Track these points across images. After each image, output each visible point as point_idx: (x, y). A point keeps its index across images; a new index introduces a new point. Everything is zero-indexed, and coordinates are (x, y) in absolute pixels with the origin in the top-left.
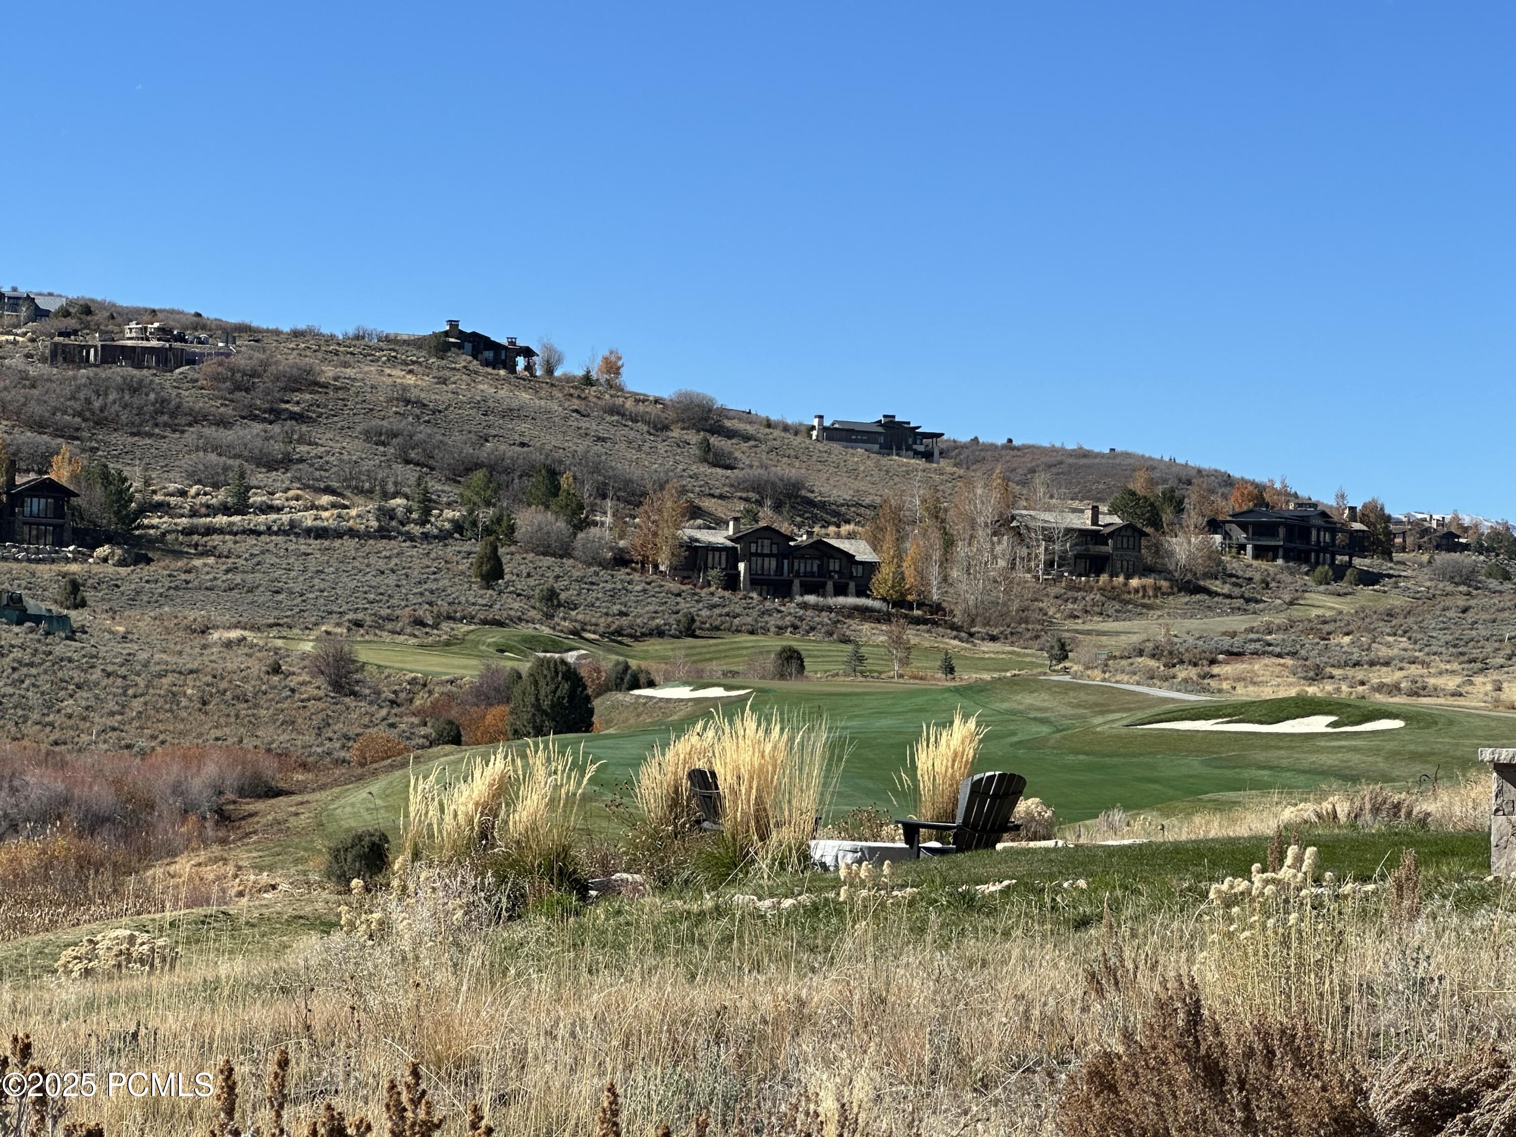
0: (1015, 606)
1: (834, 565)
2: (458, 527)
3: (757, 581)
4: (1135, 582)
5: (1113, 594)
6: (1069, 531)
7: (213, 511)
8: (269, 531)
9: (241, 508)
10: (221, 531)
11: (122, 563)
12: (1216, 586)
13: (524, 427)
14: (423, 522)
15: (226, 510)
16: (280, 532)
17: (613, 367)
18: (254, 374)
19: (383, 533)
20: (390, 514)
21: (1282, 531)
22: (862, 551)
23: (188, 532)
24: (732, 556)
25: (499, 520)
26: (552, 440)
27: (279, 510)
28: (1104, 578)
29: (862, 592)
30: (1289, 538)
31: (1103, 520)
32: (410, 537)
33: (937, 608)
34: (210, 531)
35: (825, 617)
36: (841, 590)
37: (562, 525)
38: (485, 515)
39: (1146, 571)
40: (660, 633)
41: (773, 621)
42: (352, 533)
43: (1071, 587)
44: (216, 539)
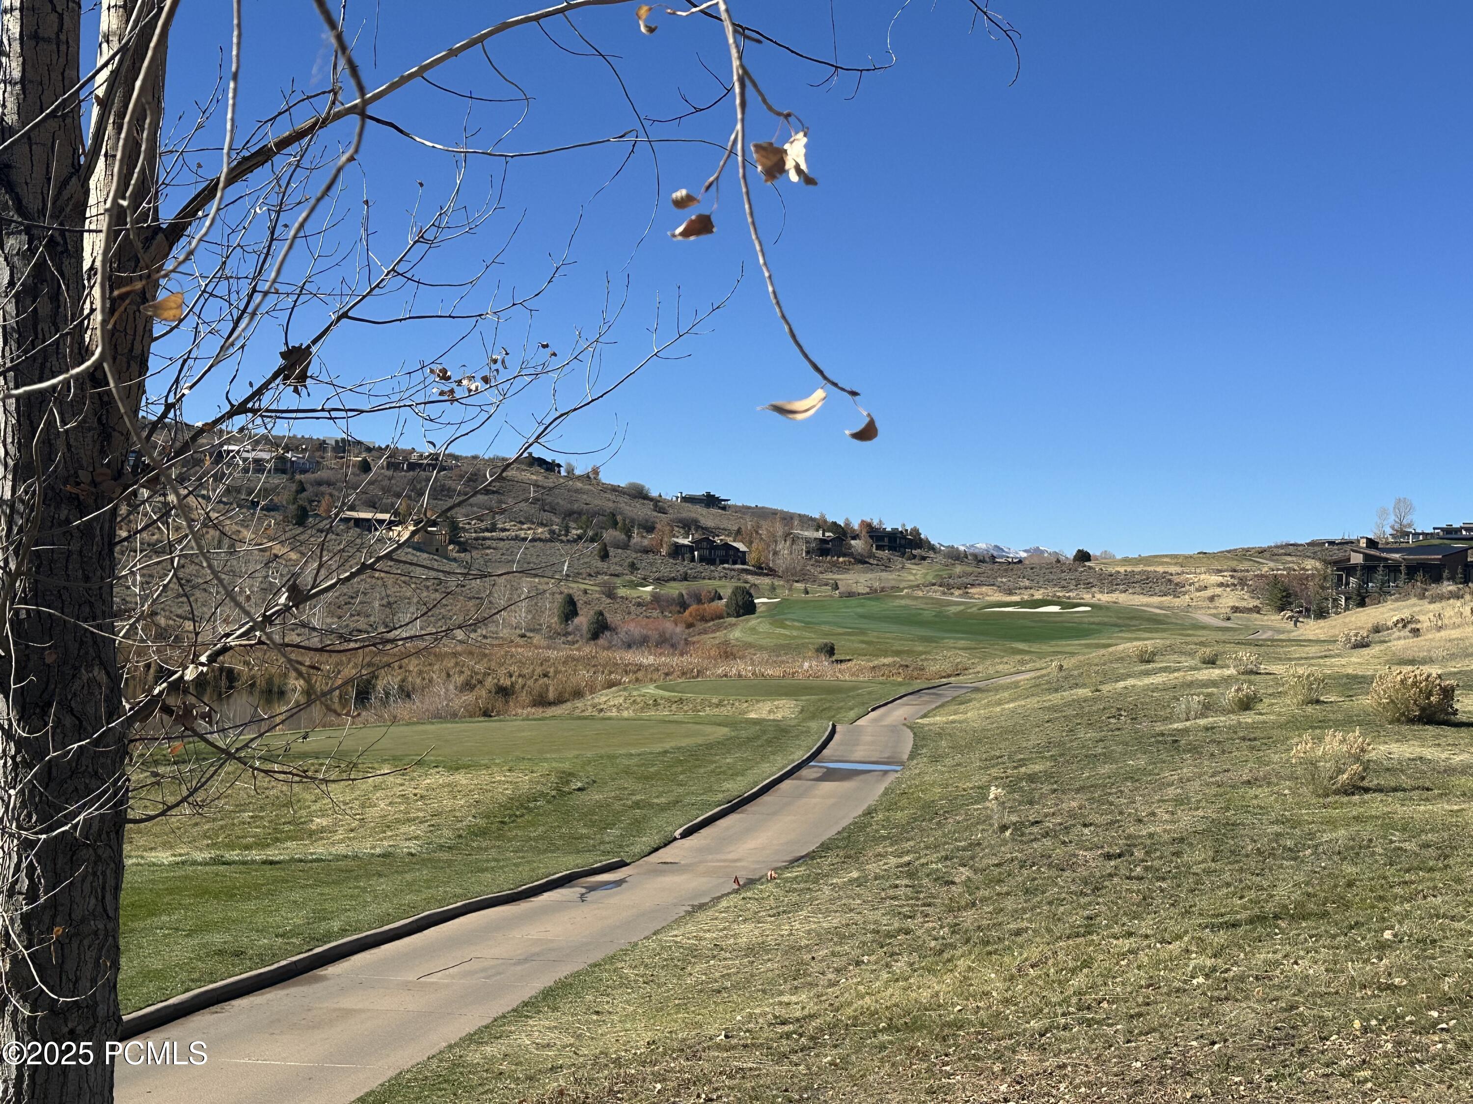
0: (799, 568)
1: (731, 552)
2: (580, 537)
3: (702, 559)
4: (841, 559)
5: (835, 564)
6: (815, 539)
7: (483, 531)
8: (508, 539)
9: (493, 529)
10: (489, 539)
11: (458, 552)
12: (871, 561)
13: (585, 497)
14: (566, 535)
15: (487, 530)
16: (512, 539)
17: (596, 471)
18: (476, 475)
19: (550, 540)
20: (552, 532)
21: (886, 539)
22: (742, 547)
23: (476, 539)
24: (691, 549)
25: (596, 534)
26: (596, 502)
27: (508, 530)
28: (829, 558)
29: (744, 563)
30: (890, 541)
31: (827, 534)
32: (562, 541)
33: (771, 569)
34: (484, 539)
35: (733, 573)
36: (735, 563)
37: (623, 536)
38: (590, 533)
39: (844, 555)
40: (674, 579)
41: (716, 574)
42: (540, 540)
43: (816, 561)
44: (488, 543)
